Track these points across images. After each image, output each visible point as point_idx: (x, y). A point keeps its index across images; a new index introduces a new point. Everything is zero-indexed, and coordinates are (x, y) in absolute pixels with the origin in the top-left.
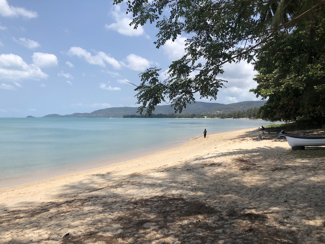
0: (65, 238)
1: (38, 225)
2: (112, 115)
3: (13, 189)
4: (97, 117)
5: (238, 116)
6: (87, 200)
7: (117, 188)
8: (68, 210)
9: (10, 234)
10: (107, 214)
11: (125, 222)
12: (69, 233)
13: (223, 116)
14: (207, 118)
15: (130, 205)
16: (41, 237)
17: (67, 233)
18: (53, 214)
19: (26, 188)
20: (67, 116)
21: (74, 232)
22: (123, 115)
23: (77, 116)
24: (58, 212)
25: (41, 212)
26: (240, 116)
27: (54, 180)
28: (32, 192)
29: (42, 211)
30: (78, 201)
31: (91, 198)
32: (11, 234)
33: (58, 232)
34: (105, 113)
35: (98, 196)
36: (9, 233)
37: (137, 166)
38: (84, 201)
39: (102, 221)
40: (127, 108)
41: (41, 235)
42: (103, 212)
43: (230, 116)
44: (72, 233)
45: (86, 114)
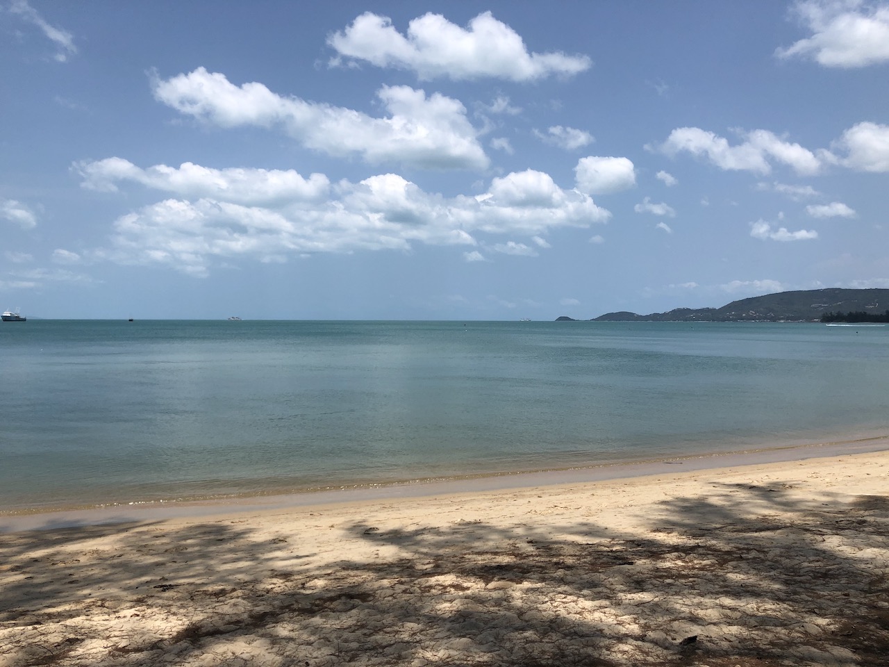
0: (686, 647)
1: (611, 596)
2: (788, 315)
3: (539, 493)
4: (739, 318)
6: (735, 555)
7: (824, 535)
8: (683, 572)
9: (549, 603)
10: (803, 610)
11: (866, 646)
12: (696, 637)
15: (877, 596)
16: (624, 629)
17: (690, 635)
18: (646, 576)
19: (568, 496)
20: (655, 317)
21: (707, 637)
22: (821, 314)
23: (682, 318)
24: (657, 572)
25: (613, 563)
27: (632, 484)
28: (584, 507)
29: (614, 561)
30: (709, 554)
31: (745, 551)
32: (552, 604)
33: (665, 626)
34: (762, 309)
35: (766, 550)
36: (547, 599)
37: (883, 475)
38: (726, 557)
39: (791, 627)
40: (837, 292)
41: (624, 622)
42: (788, 598)
44: (702, 637)
45: (708, 310)
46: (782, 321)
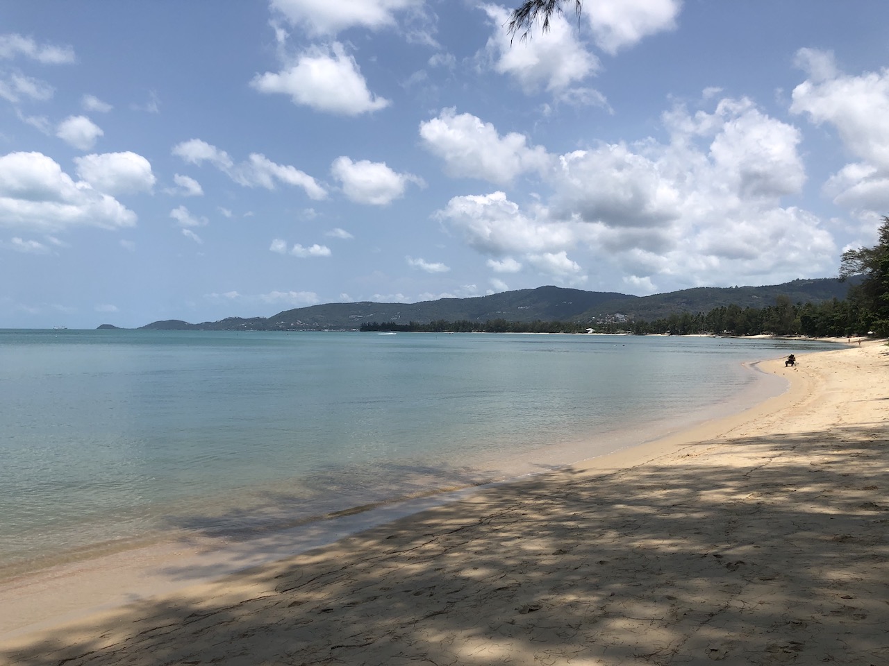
2: (329, 325)
4: (287, 328)
5: (684, 329)
13: (640, 329)
14: (593, 332)
20: (207, 326)
22: (359, 324)
23: (234, 327)
26: (689, 329)
34: (308, 319)
40: (369, 305)
43: (659, 328)
45: (258, 319)
46: (327, 331)
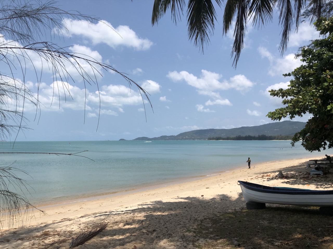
2: (198, 138)
4: (183, 139)
20: (155, 139)
22: (208, 138)
34: (190, 136)
46: (196, 140)
